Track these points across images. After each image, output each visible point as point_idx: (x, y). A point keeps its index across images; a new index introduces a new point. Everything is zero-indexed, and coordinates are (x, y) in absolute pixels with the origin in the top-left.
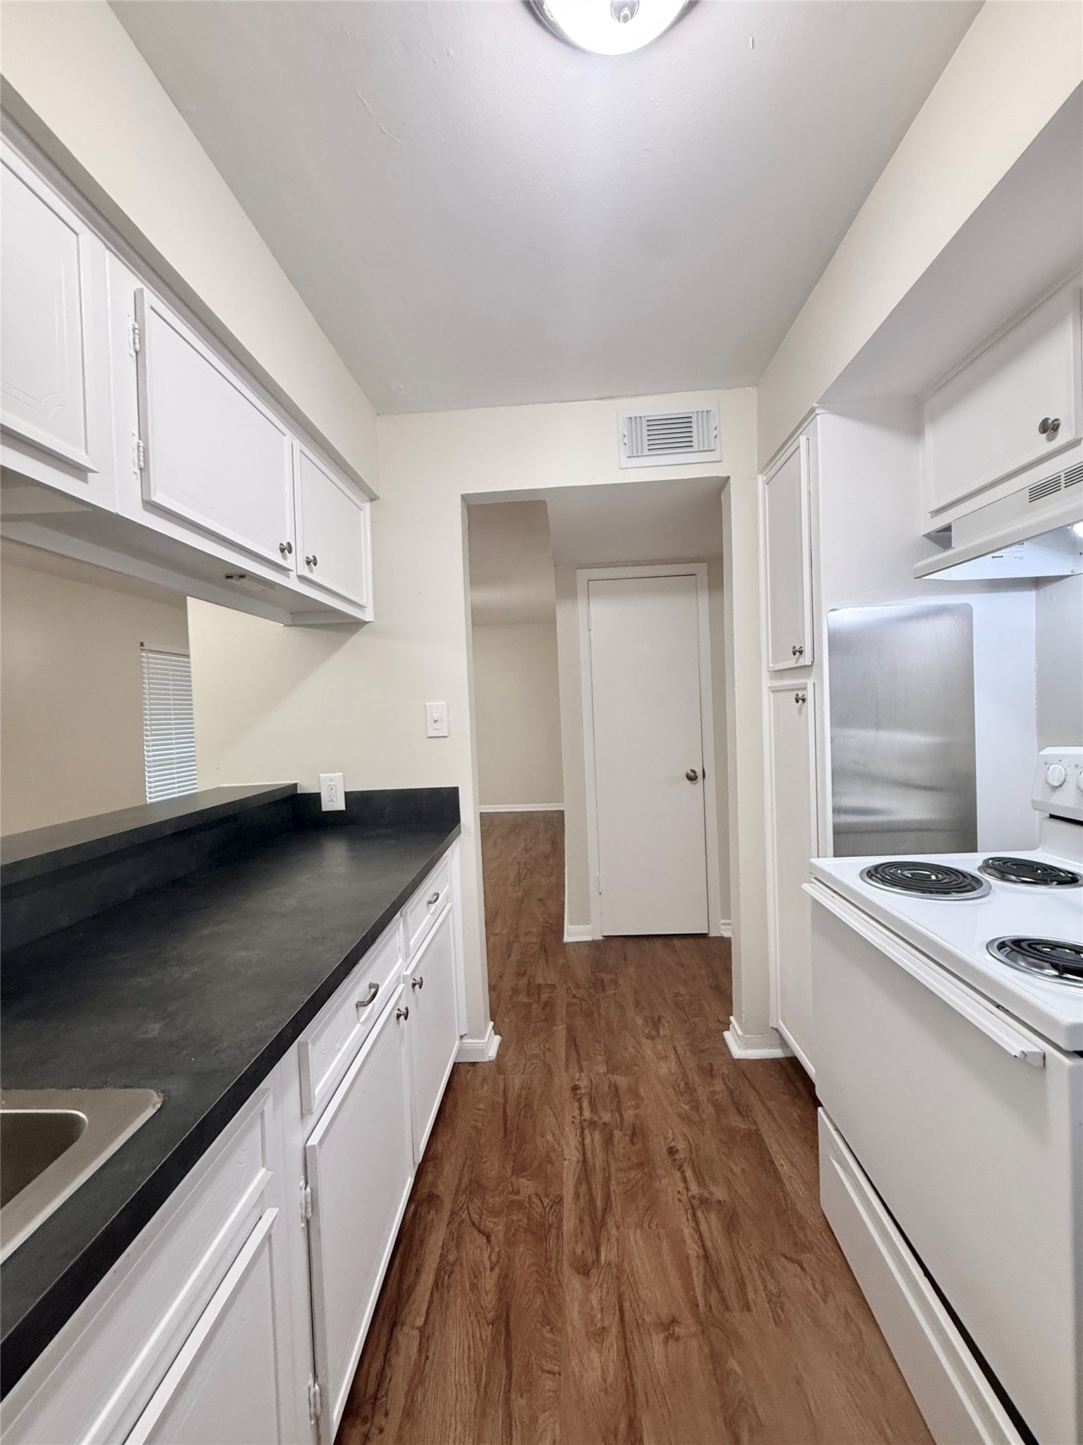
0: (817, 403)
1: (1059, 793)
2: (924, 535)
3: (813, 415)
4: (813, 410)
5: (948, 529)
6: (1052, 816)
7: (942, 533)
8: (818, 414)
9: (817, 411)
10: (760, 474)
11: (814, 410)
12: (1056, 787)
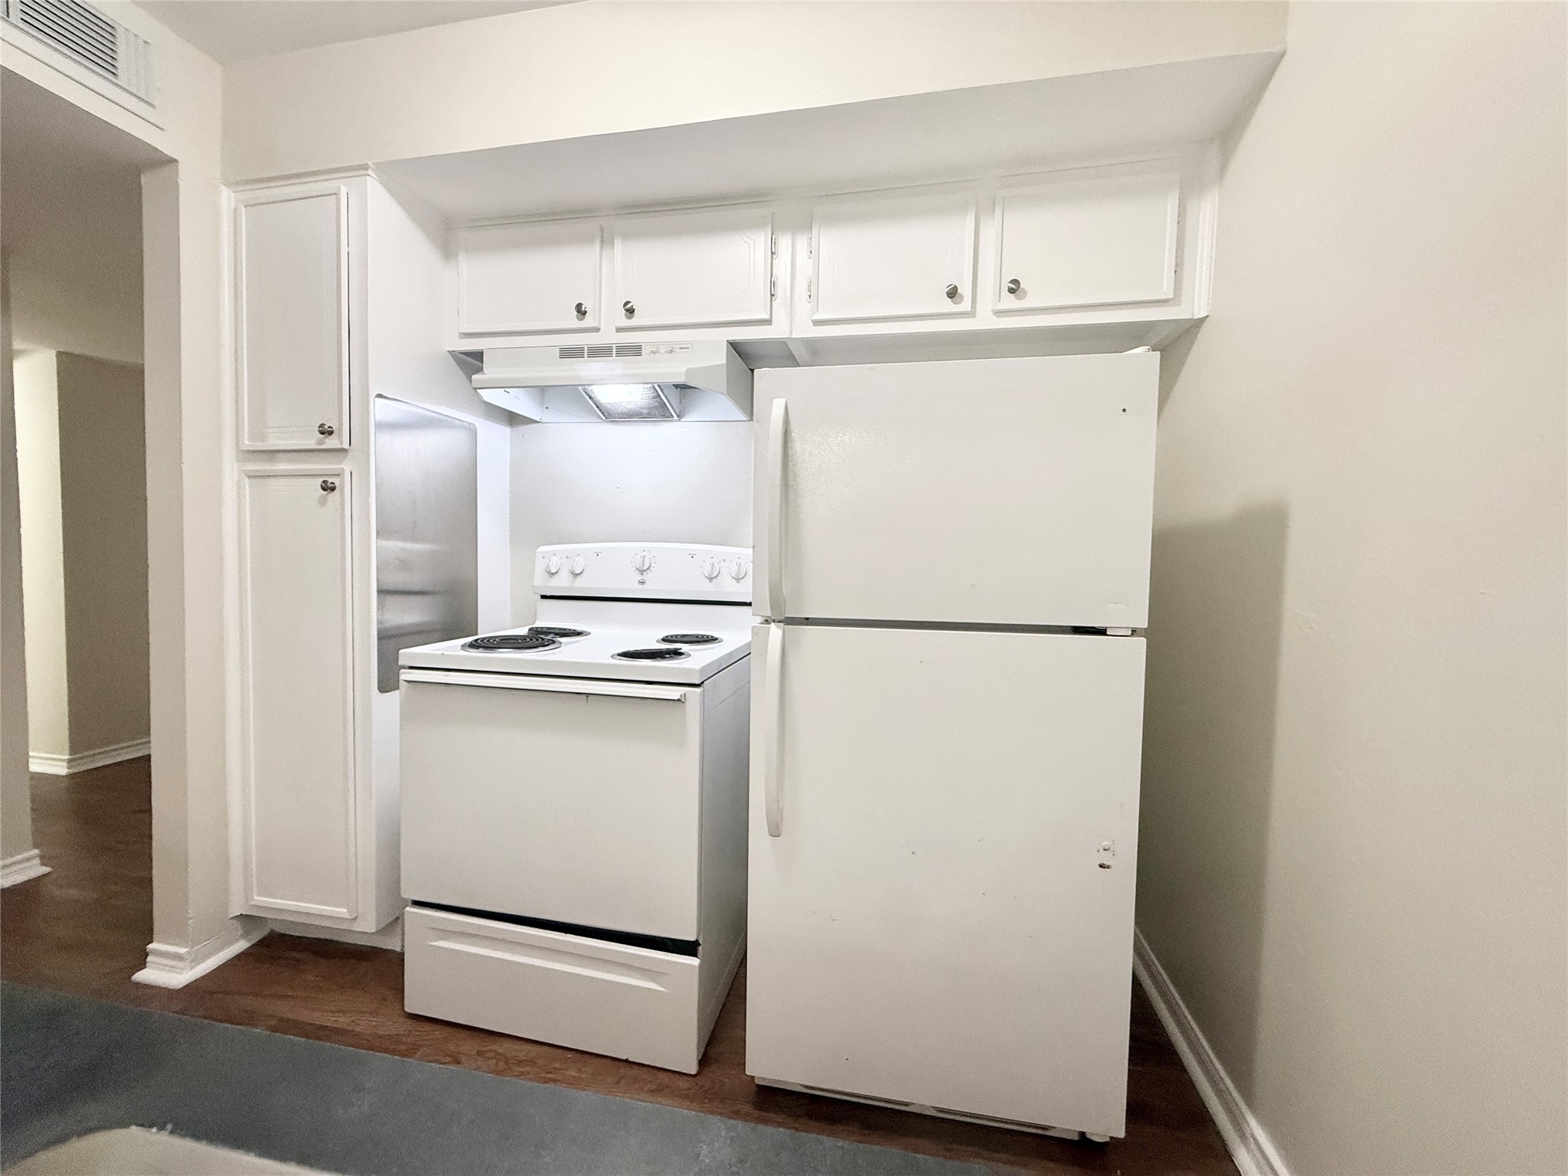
0: (373, 164)
1: (555, 578)
2: (449, 351)
3: (363, 172)
4: (365, 167)
5: (478, 356)
6: (543, 597)
7: (462, 356)
8: (369, 175)
9: (370, 172)
10: (234, 184)
11: (367, 169)
12: (553, 574)
